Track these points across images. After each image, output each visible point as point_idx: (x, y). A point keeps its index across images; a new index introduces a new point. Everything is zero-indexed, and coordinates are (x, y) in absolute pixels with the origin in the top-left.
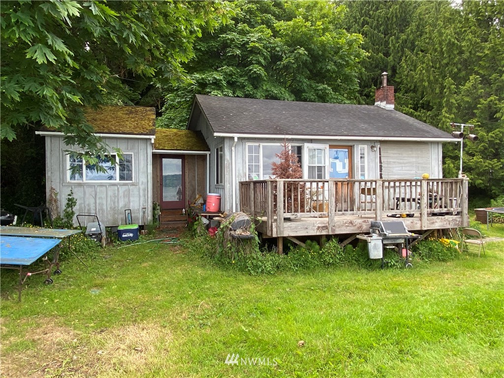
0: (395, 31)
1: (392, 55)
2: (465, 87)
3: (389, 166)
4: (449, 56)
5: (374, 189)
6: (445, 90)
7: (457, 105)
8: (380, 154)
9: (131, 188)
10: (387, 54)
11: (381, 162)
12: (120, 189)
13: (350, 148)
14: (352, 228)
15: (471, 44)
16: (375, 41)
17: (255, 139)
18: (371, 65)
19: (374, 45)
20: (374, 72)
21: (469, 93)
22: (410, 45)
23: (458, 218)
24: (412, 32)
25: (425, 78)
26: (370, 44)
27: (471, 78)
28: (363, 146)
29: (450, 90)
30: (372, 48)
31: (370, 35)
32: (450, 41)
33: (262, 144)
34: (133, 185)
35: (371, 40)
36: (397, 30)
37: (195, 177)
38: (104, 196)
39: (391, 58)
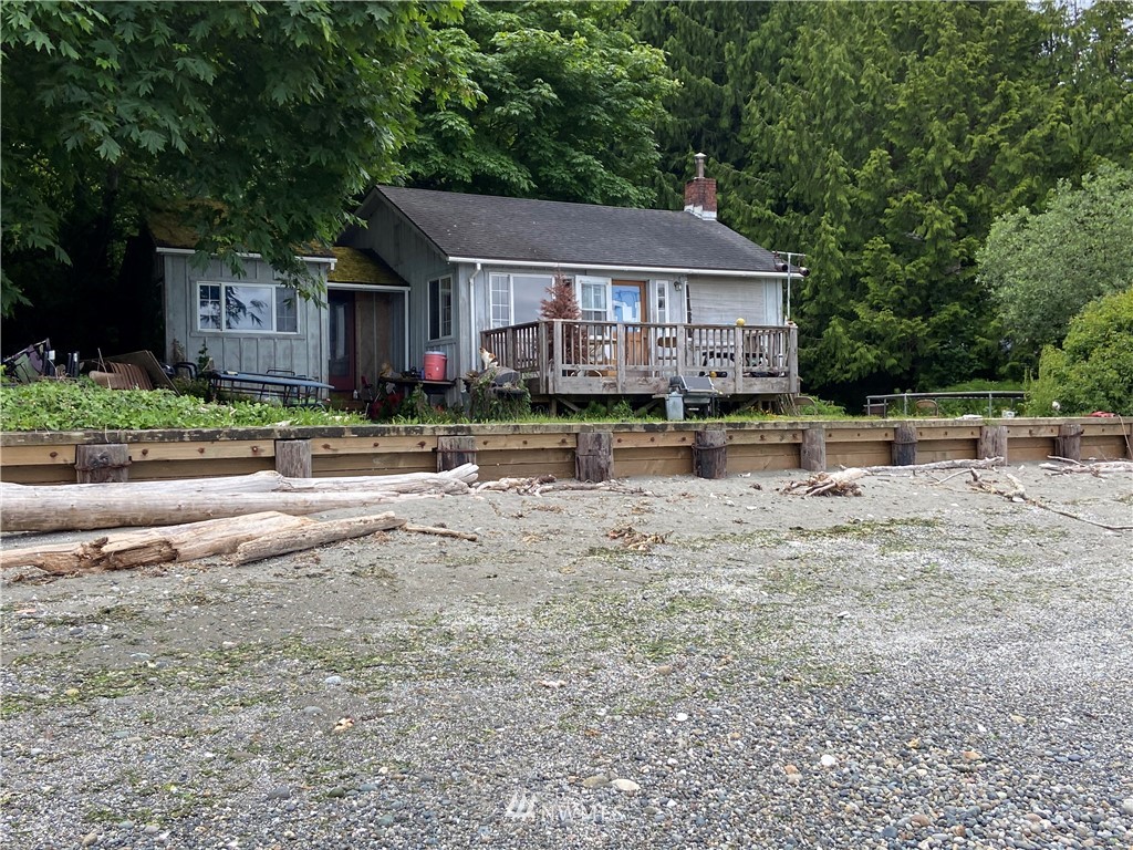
0: (738, 26)
1: (731, 82)
2: (863, 173)
3: (702, 314)
4: (838, 105)
5: (675, 339)
6: (828, 176)
7: (849, 207)
8: (688, 296)
9: (294, 343)
10: (719, 78)
11: (689, 308)
12: (278, 346)
13: (644, 285)
14: (647, 387)
15: (874, 85)
16: (694, 43)
17: (503, 266)
18: (686, 102)
19: (691, 53)
20: (693, 116)
21: (871, 185)
22: (767, 62)
23: (784, 381)
24: (772, 33)
25: (792, 146)
26: (684, 50)
27: (873, 153)
28: (662, 282)
29: (837, 177)
30: (688, 59)
31: (683, 30)
32: (837, 74)
33: (512, 276)
34: (298, 338)
35: (686, 41)
36: (743, 22)
37: (372, 333)
38: (254, 355)
39: (727, 89)
